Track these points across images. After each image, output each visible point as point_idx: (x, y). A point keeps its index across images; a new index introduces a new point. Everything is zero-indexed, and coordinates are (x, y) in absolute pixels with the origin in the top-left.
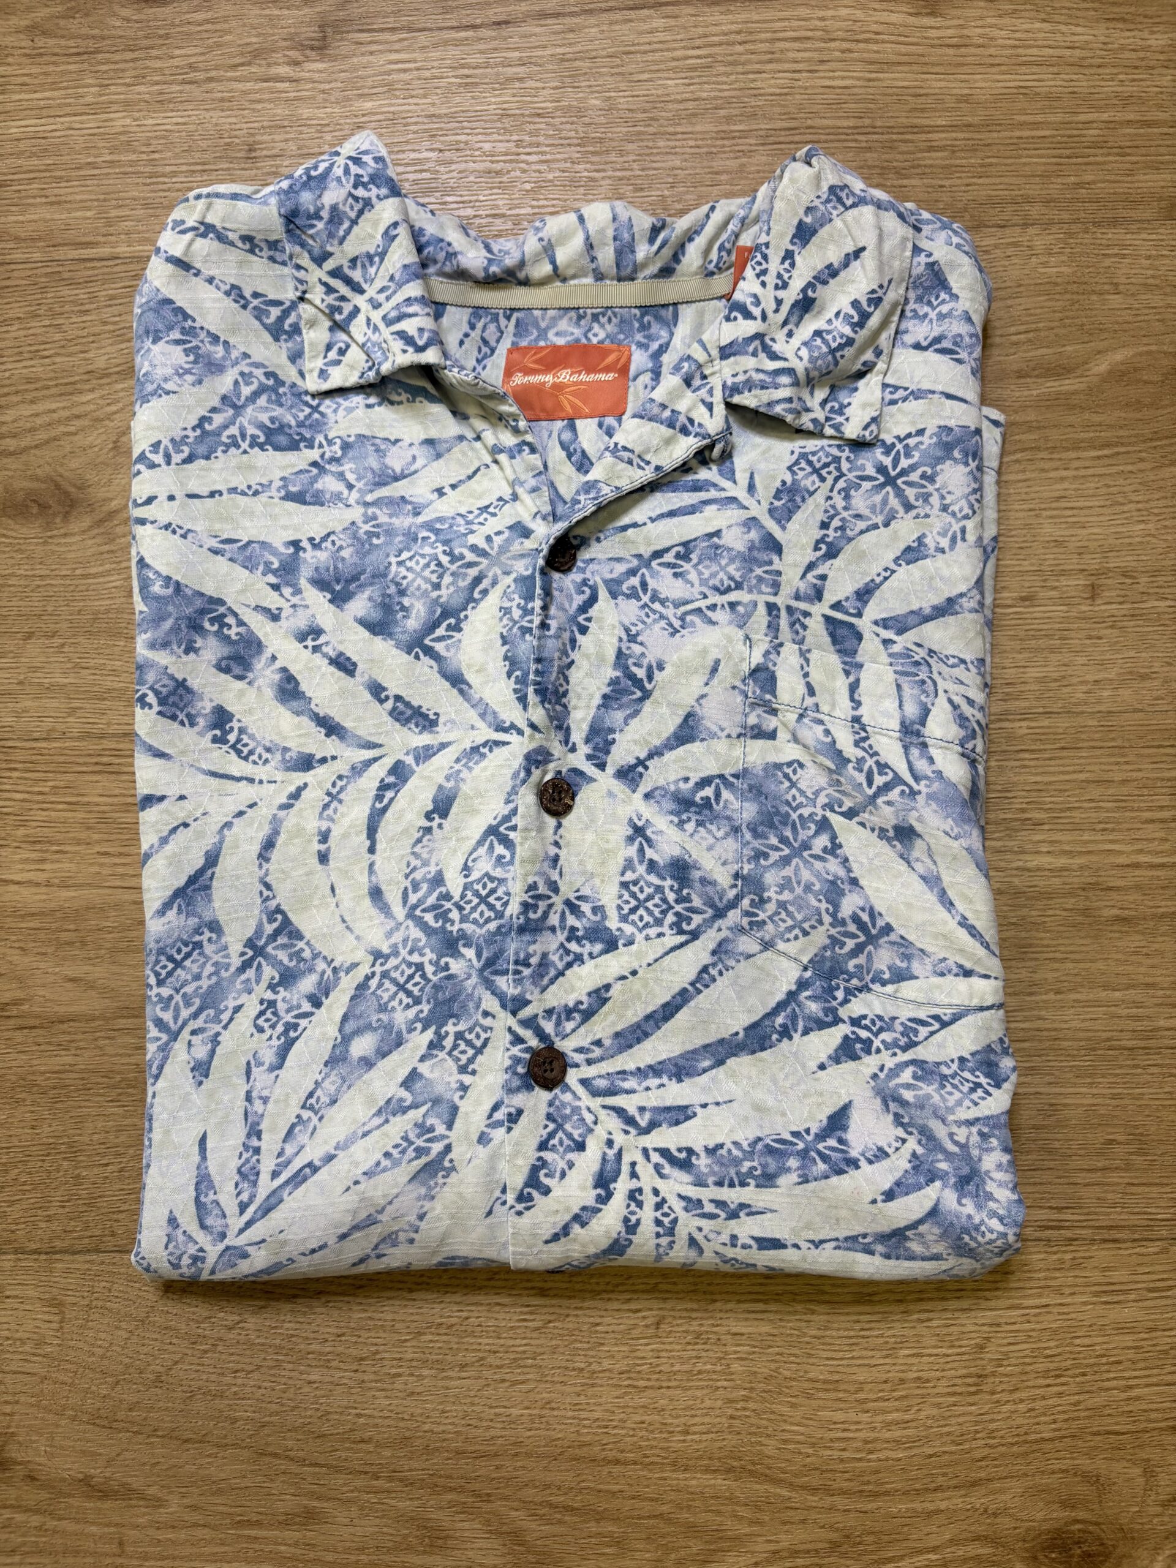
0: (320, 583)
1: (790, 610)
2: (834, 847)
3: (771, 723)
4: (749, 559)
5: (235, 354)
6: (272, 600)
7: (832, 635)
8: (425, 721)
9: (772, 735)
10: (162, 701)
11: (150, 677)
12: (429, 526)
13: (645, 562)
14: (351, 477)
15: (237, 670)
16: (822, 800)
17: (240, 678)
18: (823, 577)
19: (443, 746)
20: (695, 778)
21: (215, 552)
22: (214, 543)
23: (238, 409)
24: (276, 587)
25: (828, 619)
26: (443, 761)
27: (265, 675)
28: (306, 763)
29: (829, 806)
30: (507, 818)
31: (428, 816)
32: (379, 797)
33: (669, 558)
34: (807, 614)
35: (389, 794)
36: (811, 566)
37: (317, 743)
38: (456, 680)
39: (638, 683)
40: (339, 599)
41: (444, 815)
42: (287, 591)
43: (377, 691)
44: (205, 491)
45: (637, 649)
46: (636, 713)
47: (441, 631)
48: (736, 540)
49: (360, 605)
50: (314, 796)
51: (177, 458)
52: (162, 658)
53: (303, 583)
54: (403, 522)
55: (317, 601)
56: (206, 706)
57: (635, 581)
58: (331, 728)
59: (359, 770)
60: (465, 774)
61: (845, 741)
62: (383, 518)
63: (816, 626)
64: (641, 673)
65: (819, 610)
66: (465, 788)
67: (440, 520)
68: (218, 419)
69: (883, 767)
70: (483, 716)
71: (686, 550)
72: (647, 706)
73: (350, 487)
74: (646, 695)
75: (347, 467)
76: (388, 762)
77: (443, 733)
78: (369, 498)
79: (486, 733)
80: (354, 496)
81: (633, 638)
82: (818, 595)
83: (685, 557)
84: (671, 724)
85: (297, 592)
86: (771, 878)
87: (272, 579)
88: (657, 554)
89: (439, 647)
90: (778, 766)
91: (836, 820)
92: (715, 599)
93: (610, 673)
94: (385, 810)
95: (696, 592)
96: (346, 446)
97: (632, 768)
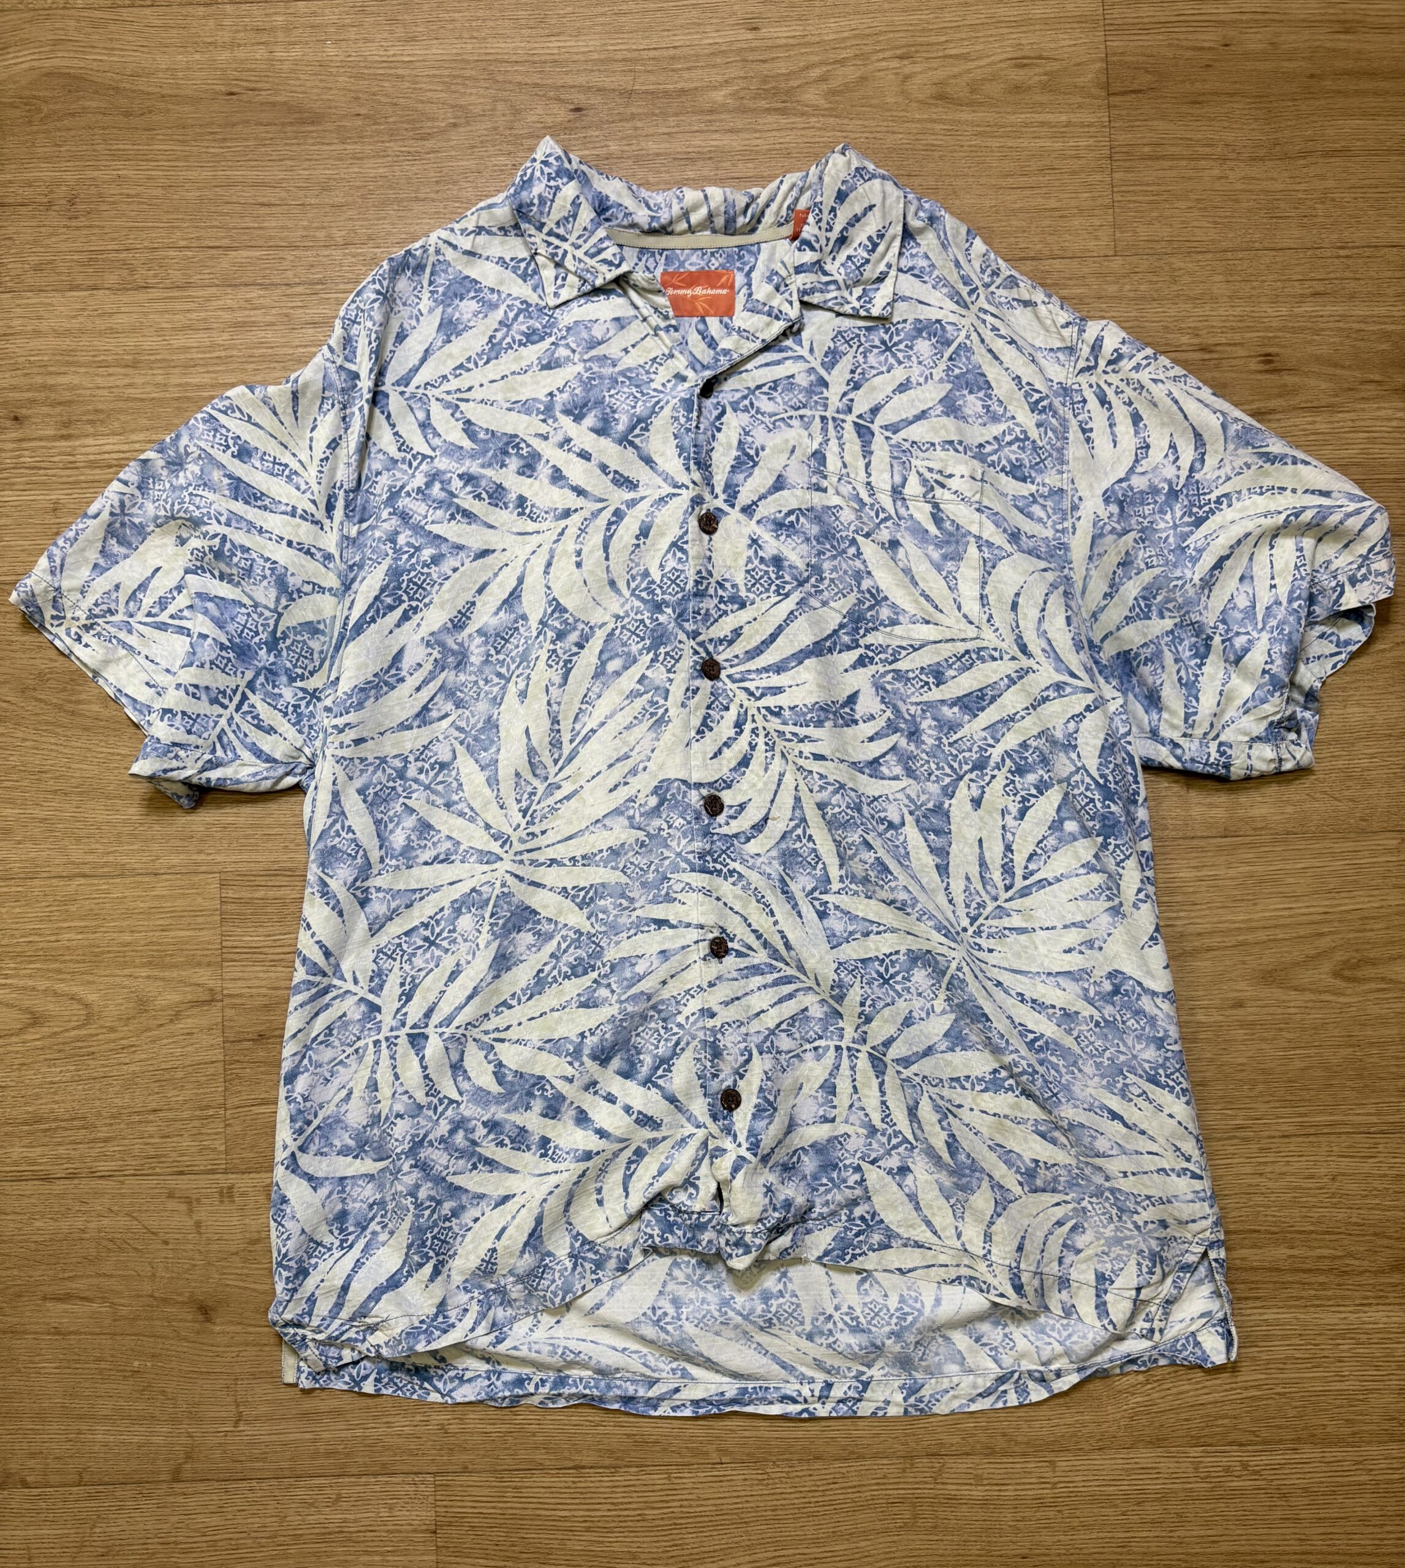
0: (567, 412)
1: (834, 419)
2: (859, 554)
3: (824, 483)
4: (810, 391)
5: (503, 296)
6: (543, 429)
7: (858, 433)
8: (632, 485)
9: (825, 490)
10: (490, 497)
11: (483, 483)
12: (622, 373)
13: (752, 391)
14: (573, 345)
15: (528, 473)
16: (852, 528)
17: (530, 476)
18: (852, 400)
19: (642, 498)
20: (785, 511)
21: (509, 410)
22: (508, 405)
23: (509, 327)
24: (544, 421)
25: (855, 424)
26: (644, 506)
27: (544, 472)
28: (567, 513)
29: (856, 532)
30: (681, 537)
31: (637, 538)
32: (608, 529)
33: (765, 389)
34: (843, 421)
35: (614, 527)
36: (844, 394)
37: (571, 500)
38: (648, 461)
39: (750, 458)
40: (578, 419)
41: (646, 536)
42: (550, 421)
43: (604, 468)
44: (498, 377)
45: (749, 439)
46: (751, 474)
47: (637, 431)
48: (803, 380)
49: (590, 420)
50: (572, 531)
51: (481, 363)
52: (489, 472)
53: (558, 414)
54: (608, 371)
55: (566, 422)
56: (513, 496)
57: (747, 402)
58: (580, 492)
59: (595, 515)
60: (657, 513)
61: (864, 495)
62: (596, 369)
63: (849, 427)
64: (752, 452)
65: (850, 418)
66: (656, 521)
67: (630, 370)
68: (499, 335)
69: (883, 510)
70: (665, 480)
71: (775, 385)
72: (757, 470)
73: (574, 351)
74: (756, 464)
75: (570, 340)
76: (611, 509)
77: (642, 491)
78: (586, 357)
79: (668, 489)
80: (577, 356)
81: (747, 433)
82: (850, 410)
83: (775, 389)
84: (771, 481)
85: (556, 420)
86: (827, 565)
87: (541, 417)
88: (759, 387)
89: (637, 441)
90: (829, 508)
91: (859, 539)
92: (792, 413)
93: (735, 453)
94: (612, 536)
95: (781, 408)
96: (569, 329)
97: (749, 506)
